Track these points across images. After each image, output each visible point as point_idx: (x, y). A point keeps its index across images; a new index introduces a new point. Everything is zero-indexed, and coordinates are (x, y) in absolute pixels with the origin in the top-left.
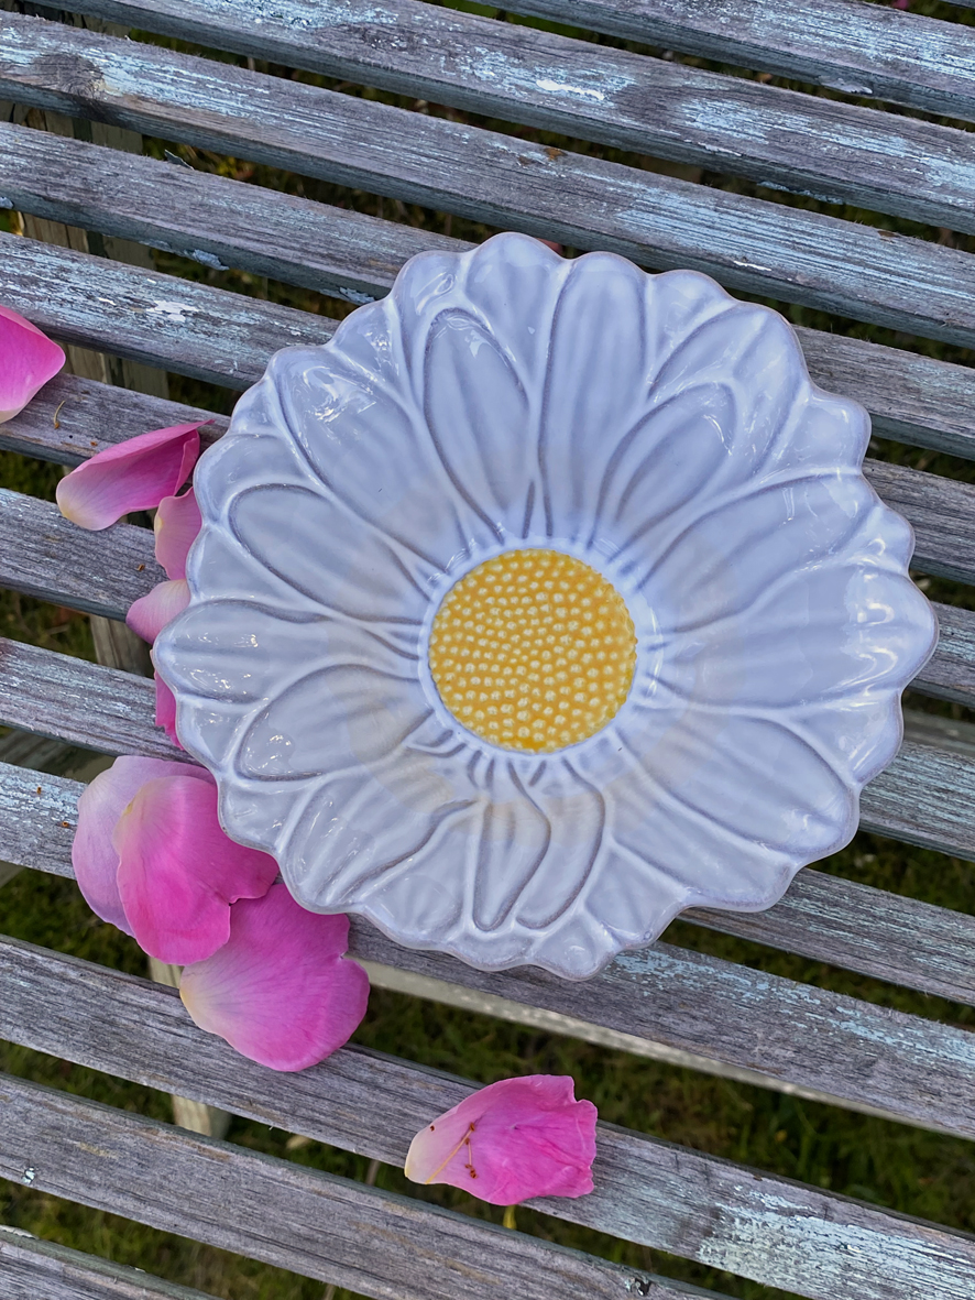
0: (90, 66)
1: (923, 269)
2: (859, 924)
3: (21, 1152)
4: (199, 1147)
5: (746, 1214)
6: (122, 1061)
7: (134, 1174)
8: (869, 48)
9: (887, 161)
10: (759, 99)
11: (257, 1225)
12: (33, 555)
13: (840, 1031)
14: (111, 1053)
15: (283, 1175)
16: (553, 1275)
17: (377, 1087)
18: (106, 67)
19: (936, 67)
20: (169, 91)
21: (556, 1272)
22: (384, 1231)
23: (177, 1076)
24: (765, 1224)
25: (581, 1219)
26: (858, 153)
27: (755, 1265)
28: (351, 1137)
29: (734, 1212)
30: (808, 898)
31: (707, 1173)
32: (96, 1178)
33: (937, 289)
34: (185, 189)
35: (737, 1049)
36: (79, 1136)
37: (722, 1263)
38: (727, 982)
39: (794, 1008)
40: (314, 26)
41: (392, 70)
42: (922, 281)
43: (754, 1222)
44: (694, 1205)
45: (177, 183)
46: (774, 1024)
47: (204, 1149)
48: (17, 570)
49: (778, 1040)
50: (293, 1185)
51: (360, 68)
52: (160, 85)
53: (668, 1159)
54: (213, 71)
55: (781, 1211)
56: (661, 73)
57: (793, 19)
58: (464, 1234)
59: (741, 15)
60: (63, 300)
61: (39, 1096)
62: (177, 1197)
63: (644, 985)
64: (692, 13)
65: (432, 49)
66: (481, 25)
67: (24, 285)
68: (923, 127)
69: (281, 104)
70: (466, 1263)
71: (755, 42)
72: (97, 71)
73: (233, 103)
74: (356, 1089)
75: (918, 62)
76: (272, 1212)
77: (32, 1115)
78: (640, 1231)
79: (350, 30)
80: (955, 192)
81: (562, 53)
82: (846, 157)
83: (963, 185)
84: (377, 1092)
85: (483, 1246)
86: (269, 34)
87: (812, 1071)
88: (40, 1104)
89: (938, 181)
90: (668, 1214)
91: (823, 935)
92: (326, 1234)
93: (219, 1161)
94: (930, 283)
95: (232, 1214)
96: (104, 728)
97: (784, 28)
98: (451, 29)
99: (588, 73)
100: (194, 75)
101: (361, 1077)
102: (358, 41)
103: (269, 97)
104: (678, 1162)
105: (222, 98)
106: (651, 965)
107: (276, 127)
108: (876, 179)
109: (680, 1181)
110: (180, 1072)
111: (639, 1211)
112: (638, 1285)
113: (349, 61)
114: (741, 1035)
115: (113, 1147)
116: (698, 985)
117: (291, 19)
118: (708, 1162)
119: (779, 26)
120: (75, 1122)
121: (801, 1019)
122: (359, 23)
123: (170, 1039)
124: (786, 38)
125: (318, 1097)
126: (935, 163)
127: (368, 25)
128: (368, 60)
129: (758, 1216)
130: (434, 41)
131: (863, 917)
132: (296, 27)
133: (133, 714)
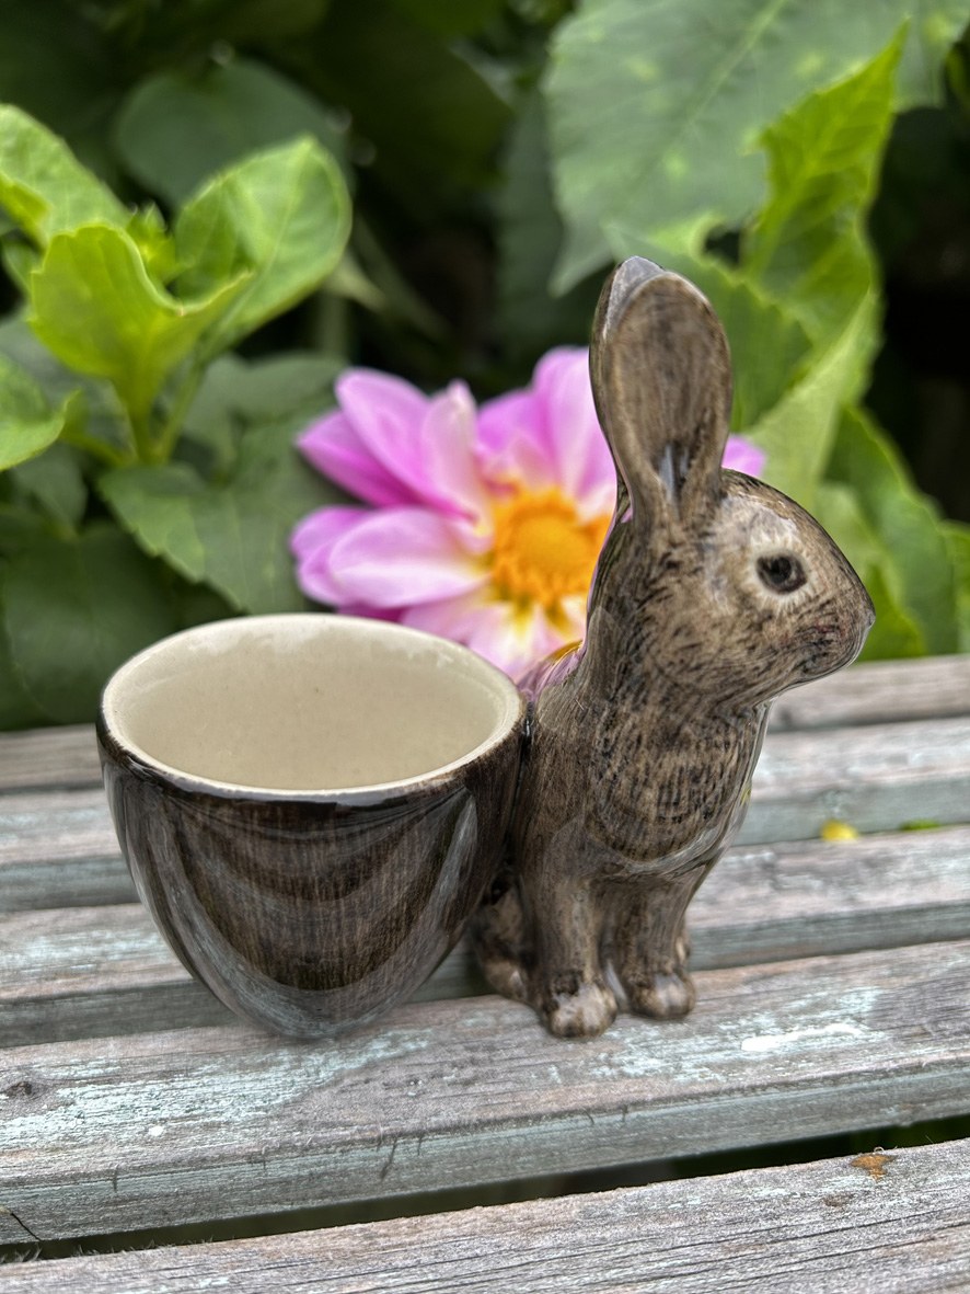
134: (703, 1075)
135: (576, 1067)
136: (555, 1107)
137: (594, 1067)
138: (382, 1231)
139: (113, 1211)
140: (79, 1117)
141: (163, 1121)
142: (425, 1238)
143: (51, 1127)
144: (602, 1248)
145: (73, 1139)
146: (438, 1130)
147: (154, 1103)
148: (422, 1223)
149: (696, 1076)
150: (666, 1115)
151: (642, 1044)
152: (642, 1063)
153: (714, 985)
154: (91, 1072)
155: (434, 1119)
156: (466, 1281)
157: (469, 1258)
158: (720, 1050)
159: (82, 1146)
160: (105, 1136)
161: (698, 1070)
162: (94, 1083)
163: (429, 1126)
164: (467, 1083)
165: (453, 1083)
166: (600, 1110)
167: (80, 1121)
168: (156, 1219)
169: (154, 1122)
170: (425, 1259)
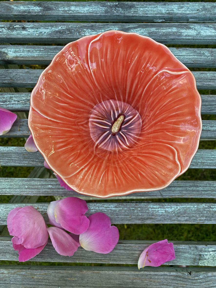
0: (4, 53)
1: (187, 53)
2: (212, 189)
3: (56, 284)
4: (93, 272)
5: (206, 253)
6: (72, 259)
7: (81, 282)
8: (163, 11)
9: (173, 33)
10: (144, 26)
11: (109, 284)
12: (22, 159)
13: (213, 211)
14: (69, 258)
15: (111, 273)
16: (171, 277)
17: (126, 250)
18: (8, 52)
19: (177, 12)
20: (23, 54)
21: (172, 276)
22: (135, 278)
23: (84, 259)
24: (210, 254)
25: (174, 264)
26: (167, 33)
27: (211, 263)
28: (123, 261)
29: (204, 254)
30: (201, 187)
31: (196, 248)
32: (73, 285)
33: (190, 57)
34: (32, 74)
35: (194, 220)
36: (67, 277)
37: (204, 265)
38: (189, 208)
39: (203, 209)
40: (49, 33)
41: (68, 38)
42: (187, 56)
43: (208, 255)
44: (196, 255)
45: (30, 73)
46: (200, 213)
47: (94, 272)
48: (19, 163)
49: (202, 216)
50: (114, 274)
51: (61, 40)
52: (20, 53)
53: (188, 247)
54: (31, 48)
55: (213, 251)
56: (123, 26)
57: (146, 9)
58: (151, 274)
59: (136, 10)
60: (13, 103)
61: (57, 271)
62: (91, 284)
63: (173, 213)
64: (126, 12)
65: (75, 32)
66: (84, 24)
67: (4, 103)
68: (179, 24)
69: (47, 51)
70: (153, 279)
71: (140, 15)
72: (6, 53)
73: (37, 53)
74: (122, 251)
75: (174, 12)
76: (112, 281)
77: (57, 276)
78: (186, 263)
79: (57, 32)
80: (189, 36)
81: (102, 26)
82: (165, 34)
83: (190, 34)
84: (126, 251)
85: (156, 275)
86: (40, 37)
87: (210, 220)
88: (57, 273)
89: (184, 34)
90: (191, 258)
91: (205, 193)
92: (124, 282)
93: (98, 274)
94: (189, 56)
95: (104, 284)
96: (47, 191)
97: (145, 11)
98: (78, 27)
99: (108, 29)
100: (27, 49)
101: (122, 249)
102: (59, 34)
103: (44, 50)
104: (190, 247)
105: (34, 53)
106: (173, 209)
107: (48, 56)
108: (172, 37)
109: (191, 251)
110: (85, 258)
111: (185, 259)
112: (188, 273)
113: (58, 39)
114: (194, 217)
115: (75, 277)
116: (183, 210)
117: (44, 33)
118: (196, 245)
119: (144, 11)
120: (66, 274)
121: (205, 211)
122: (58, 30)
123: (81, 252)
124: (146, 13)
125: (114, 255)
126: (183, 31)
127: (60, 30)
128: (62, 37)
129: (209, 253)
130: (75, 30)
131: (212, 187)
132: (45, 34)
133: (53, 187)
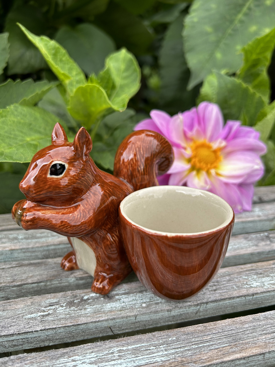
134: (270, 286)
135: (239, 285)
136: (238, 295)
137: (244, 285)
138: (207, 325)
139: (133, 325)
140: (123, 302)
141: (145, 303)
142: (218, 326)
143: (118, 306)
144: (260, 326)
145: (124, 308)
146: (211, 302)
147: (141, 298)
148: (216, 323)
149: (269, 287)
150: (262, 296)
151: (254, 280)
152: (255, 284)
153: (265, 265)
154: (122, 292)
155: (210, 299)
156: (232, 335)
157: (230, 330)
158: (272, 280)
159: (127, 309)
160: (132, 307)
161: (269, 285)
162: (124, 294)
163: (209, 301)
164: (215, 290)
165: (212, 290)
166: (248, 295)
167: (124, 303)
168: (142, 327)
169: (143, 303)
170: (220, 331)
